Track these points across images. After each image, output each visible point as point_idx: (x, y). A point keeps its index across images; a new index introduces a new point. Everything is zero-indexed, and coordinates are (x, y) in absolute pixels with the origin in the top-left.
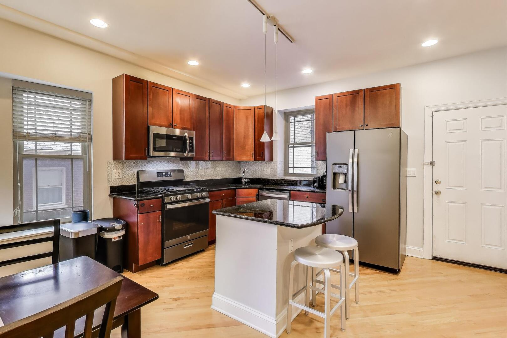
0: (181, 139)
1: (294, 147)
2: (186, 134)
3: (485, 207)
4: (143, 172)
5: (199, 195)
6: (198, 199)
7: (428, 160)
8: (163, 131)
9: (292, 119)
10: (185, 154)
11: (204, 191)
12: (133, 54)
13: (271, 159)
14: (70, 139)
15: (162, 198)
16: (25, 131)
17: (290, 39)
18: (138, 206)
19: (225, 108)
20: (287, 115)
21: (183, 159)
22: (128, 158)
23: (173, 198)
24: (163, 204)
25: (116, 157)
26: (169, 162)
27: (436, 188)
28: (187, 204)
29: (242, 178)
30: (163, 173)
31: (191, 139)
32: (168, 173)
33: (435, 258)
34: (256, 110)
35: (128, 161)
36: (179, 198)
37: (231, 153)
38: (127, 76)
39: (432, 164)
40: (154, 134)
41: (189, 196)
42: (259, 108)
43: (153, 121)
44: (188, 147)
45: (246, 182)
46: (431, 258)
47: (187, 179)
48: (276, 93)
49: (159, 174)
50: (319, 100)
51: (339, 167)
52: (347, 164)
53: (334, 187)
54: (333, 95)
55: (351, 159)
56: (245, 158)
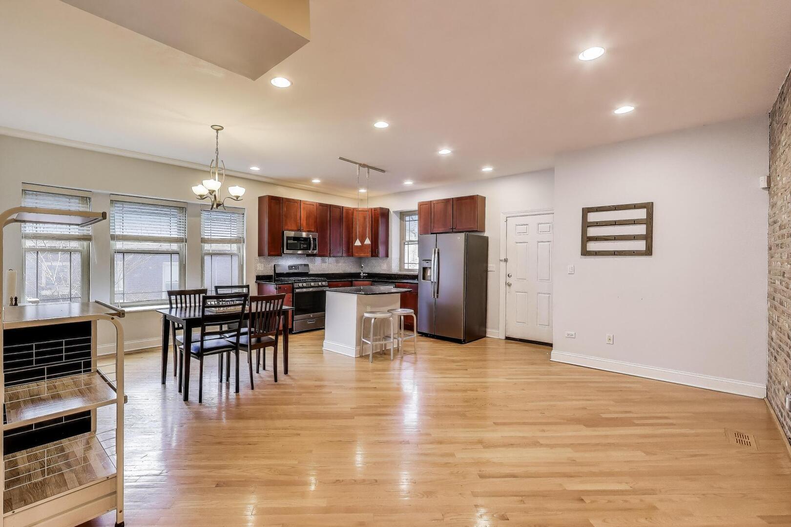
0: (307, 240)
1: (408, 244)
2: (311, 236)
3: (540, 295)
4: (278, 265)
5: (320, 283)
6: (319, 286)
7: (503, 258)
8: (292, 234)
9: (407, 218)
10: (310, 252)
11: (324, 281)
12: (272, 178)
13: (387, 255)
14: (230, 241)
15: (292, 284)
16: (206, 237)
17: (383, 171)
18: (276, 289)
19: (344, 211)
20: (403, 215)
21: (308, 255)
22: (270, 255)
23: (300, 285)
24: (293, 288)
25: (260, 254)
26: (297, 258)
27: (510, 280)
28: (311, 289)
29: (360, 273)
30: (292, 266)
31: (314, 239)
32: (296, 267)
33: (507, 338)
34: (373, 211)
35: (269, 257)
36: (305, 284)
37: (351, 250)
38: (269, 196)
39: (506, 260)
40: (287, 237)
41: (312, 284)
42: (375, 209)
43: (286, 228)
44: (312, 246)
45: (364, 277)
46: (504, 338)
47: (311, 272)
48: (390, 195)
49: (290, 267)
50: (421, 205)
51: (426, 263)
52: (431, 260)
53: (424, 279)
54: (431, 202)
55: (433, 256)
56: (363, 255)
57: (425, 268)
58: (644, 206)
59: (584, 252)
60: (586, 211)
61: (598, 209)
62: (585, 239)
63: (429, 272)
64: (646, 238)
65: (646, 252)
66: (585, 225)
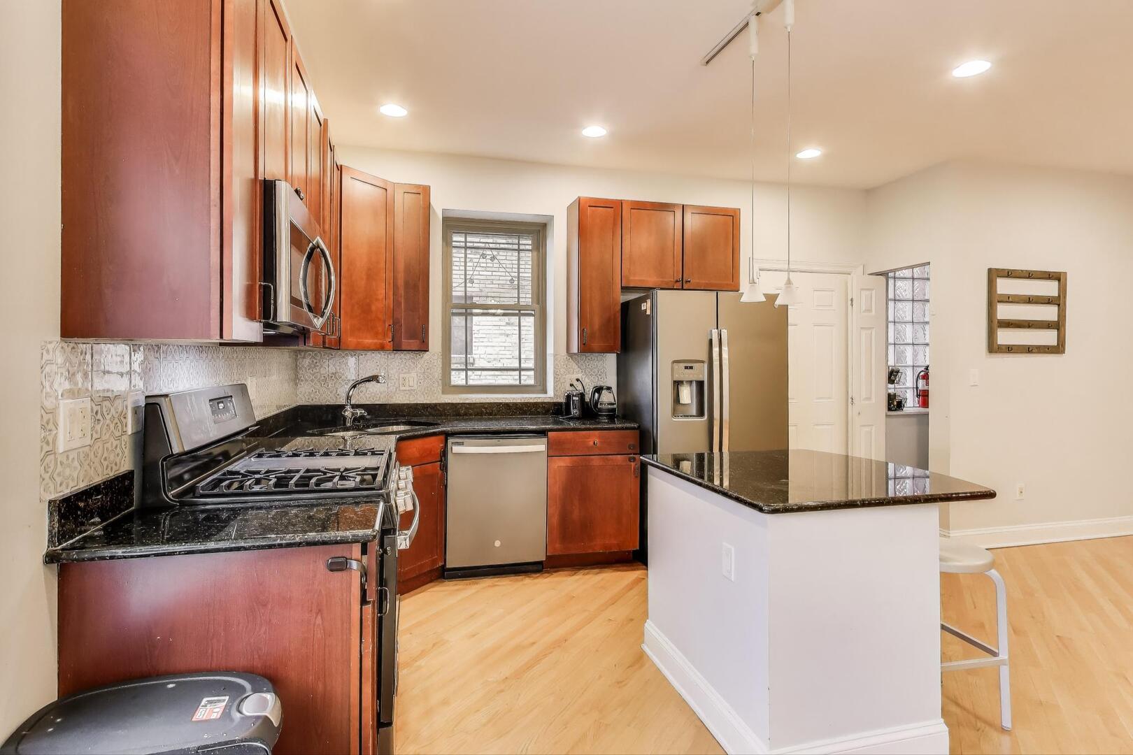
9: (458, 238)
30: (218, 401)
32: (227, 403)
34: (401, 194)
42: (411, 190)
49: (214, 408)
50: (589, 207)
51: (686, 368)
52: (703, 362)
53: (675, 413)
54: (621, 202)
55: (716, 350)
56: (371, 341)
57: (677, 384)
58: (1057, 277)
59: (994, 348)
60: (994, 275)
61: (1009, 274)
62: (994, 324)
63: (687, 395)
64: (1058, 326)
65: (1059, 349)
66: (993, 300)
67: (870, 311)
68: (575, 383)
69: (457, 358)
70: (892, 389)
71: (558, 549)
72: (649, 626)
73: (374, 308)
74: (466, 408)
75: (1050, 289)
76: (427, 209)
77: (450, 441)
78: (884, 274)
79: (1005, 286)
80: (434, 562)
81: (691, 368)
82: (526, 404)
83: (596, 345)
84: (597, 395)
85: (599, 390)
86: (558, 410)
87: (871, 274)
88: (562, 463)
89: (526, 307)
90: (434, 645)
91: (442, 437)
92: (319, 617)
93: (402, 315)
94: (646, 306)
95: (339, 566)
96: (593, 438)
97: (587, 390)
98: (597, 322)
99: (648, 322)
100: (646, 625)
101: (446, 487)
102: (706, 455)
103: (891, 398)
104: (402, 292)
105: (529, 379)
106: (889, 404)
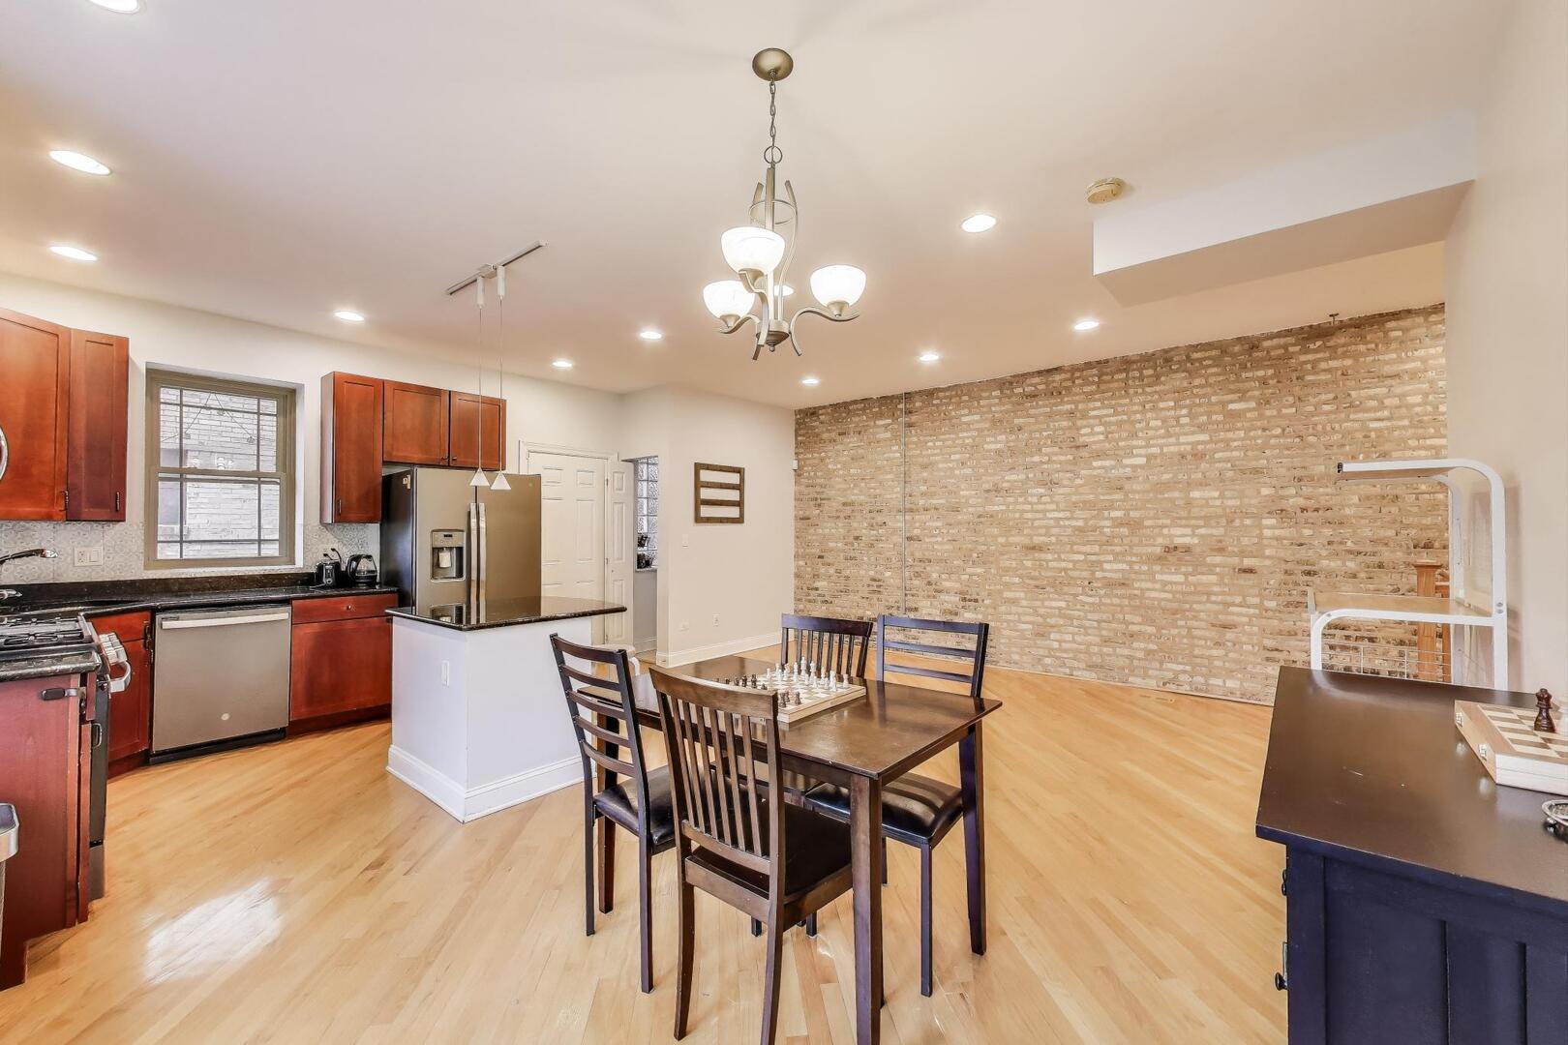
1: (182, 480)
9: (170, 394)
34: (82, 343)
50: (345, 383)
51: (445, 536)
52: (462, 531)
53: (433, 576)
54: (383, 382)
55: (473, 521)
56: (28, 509)
57: (436, 551)
58: (739, 471)
59: (699, 519)
60: (699, 467)
61: (708, 467)
62: (700, 502)
63: (446, 560)
64: (740, 504)
65: (740, 520)
66: (698, 485)
67: (621, 489)
68: (330, 553)
69: (166, 528)
70: (641, 551)
71: (304, 712)
72: (393, 750)
73: (35, 471)
74: (181, 584)
75: (734, 479)
76: (124, 362)
77: (159, 617)
78: (634, 462)
79: (706, 476)
80: (136, 746)
81: (451, 536)
82: (266, 576)
83: (352, 516)
84: (354, 563)
85: (357, 558)
86: (309, 580)
87: (626, 461)
88: (310, 629)
89: (267, 475)
90: (140, 815)
91: (148, 614)
92: (31, 738)
93: (82, 478)
94: (407, 481)
95: (59, 695)
96: (347, 603)
97: (343, 558)
98: (354, 495)
99: (408, 495)
100: (390, 749)
101: (152, 666)
102: (464, 609)
103: (640, 558)
104: (82, 453)
105: (271, 550)
106: (639, 563)
